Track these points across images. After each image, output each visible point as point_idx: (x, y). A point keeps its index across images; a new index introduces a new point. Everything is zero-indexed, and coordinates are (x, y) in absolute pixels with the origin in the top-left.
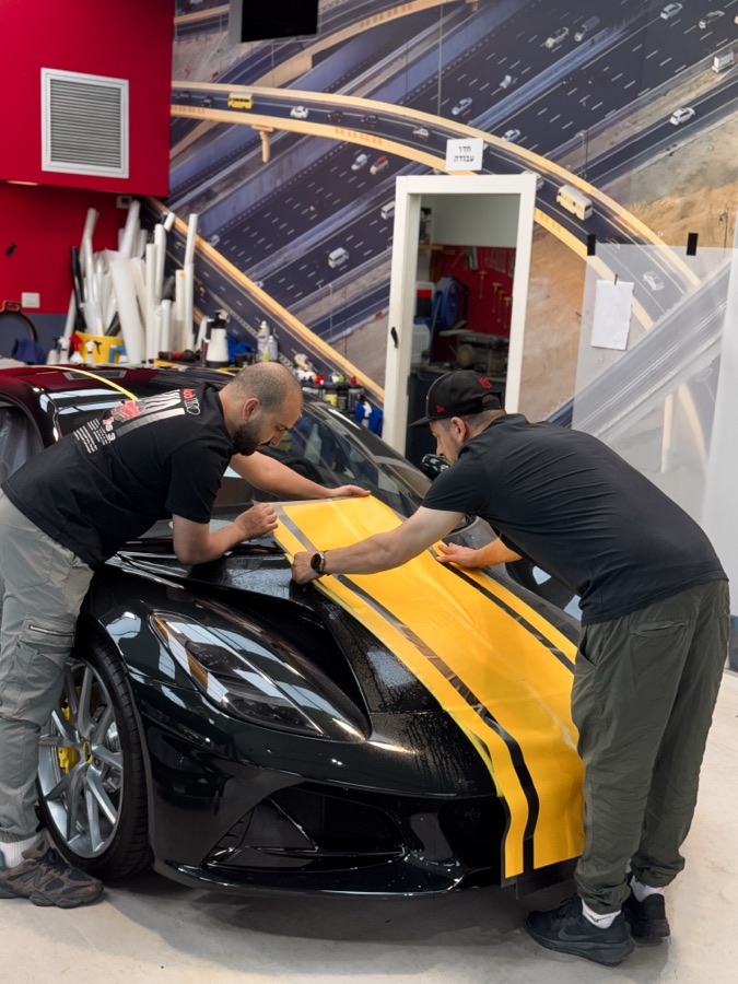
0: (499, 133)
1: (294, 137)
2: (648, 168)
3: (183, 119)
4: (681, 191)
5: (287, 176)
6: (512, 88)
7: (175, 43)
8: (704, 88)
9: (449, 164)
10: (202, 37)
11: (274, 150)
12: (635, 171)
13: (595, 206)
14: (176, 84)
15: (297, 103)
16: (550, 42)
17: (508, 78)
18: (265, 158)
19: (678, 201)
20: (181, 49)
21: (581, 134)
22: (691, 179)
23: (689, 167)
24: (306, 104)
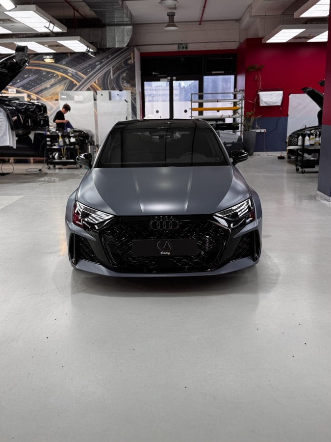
0: (19, 88)
2: (45, 93)
4: (50, 96)
6: (19, 82)
8: (51, 83)
9: (9, 92)
12: (43, 93)
13: (37, 98)
16: (25, 76)
17: (18, 81)
19: (50, 97)
21: (33, 88)
22: (52, 94)
23: (51, 93)
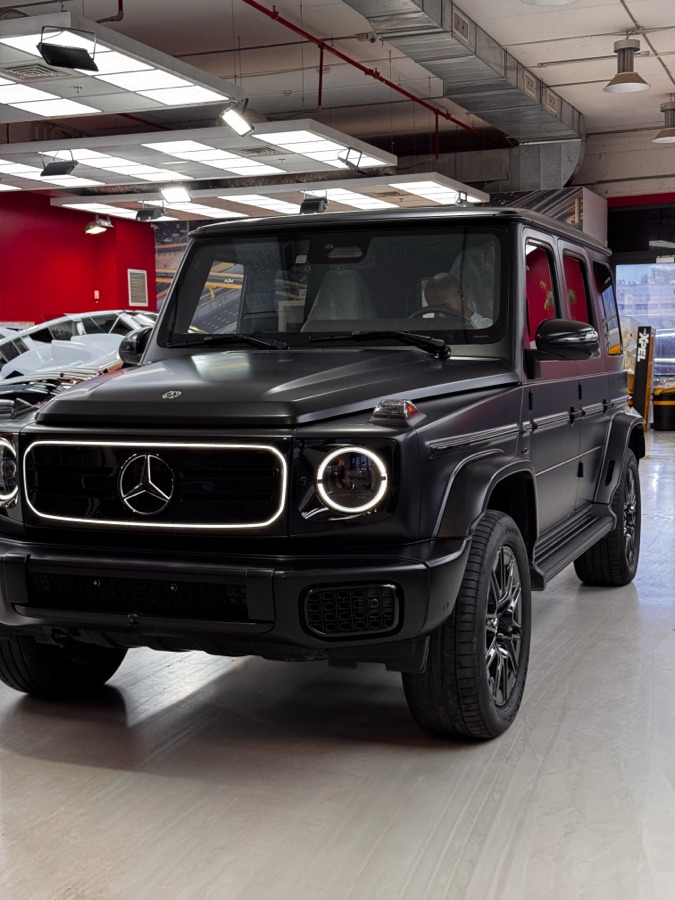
1: (226, 290)
3: (163, 284)
5: (224, 303)
7: (156, 256)
10: (172, 254)
11: (216, 294)
14: (157, 270)
15: (227, 278)
18: (213, 296)
20: (159, 258)
24: (232, 278)
